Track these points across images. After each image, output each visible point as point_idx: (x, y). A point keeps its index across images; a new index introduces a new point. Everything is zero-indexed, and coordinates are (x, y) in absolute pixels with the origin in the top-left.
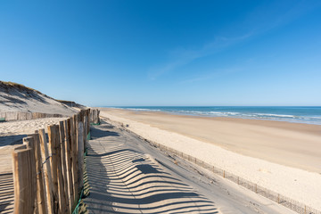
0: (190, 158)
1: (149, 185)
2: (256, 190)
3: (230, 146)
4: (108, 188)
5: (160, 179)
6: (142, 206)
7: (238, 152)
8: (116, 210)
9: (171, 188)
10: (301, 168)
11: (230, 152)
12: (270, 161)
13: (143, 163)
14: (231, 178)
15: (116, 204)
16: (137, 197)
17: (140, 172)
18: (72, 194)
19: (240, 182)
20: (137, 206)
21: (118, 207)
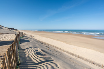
0: (53, 46)
1: (39, 59)
2: (73, 54)
3: (66, 42)
4: (26, 61)
5: (42, 57)
6: (37, 65)
7: (68, 44)
8: (29, 68)
9: (46, 59)
10: (85, 48)
11: (66, 44)
12: (77, 46)
13: (37, 52)
14: (66, 51)
15: (29, 66)
16: (35, 63)
17: (36, 55)
18: (15, 66)
19: (68, 53)
20: (35, 66)
21: (29, 67)
